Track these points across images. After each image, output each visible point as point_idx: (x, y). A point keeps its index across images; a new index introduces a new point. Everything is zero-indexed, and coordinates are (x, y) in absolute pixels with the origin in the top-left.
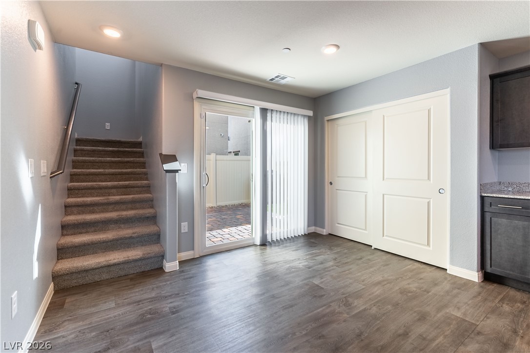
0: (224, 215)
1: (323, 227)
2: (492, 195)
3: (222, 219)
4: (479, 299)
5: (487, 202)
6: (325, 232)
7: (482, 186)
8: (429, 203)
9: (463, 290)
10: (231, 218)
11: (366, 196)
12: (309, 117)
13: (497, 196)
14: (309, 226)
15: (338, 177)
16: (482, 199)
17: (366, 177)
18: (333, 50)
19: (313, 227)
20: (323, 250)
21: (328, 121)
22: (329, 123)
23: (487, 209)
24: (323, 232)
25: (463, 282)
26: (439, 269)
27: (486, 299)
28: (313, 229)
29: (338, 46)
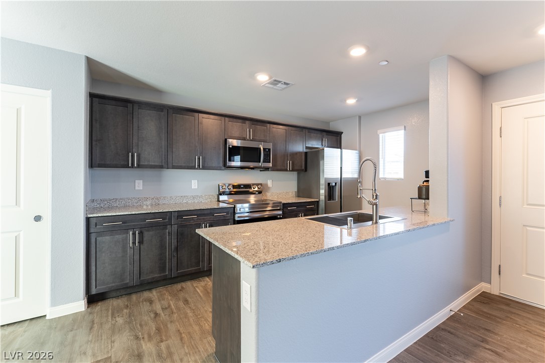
2: (97, 215)
4: (96, 327)
5: (93, 222)
7: (89, 207)
8: (17, 238)
9: (76, 330)
13: (102, 215)
16: (88, 220)
23: (92, 230)
25: (71, 319)
26: (34, 321)
27: (101, 324)
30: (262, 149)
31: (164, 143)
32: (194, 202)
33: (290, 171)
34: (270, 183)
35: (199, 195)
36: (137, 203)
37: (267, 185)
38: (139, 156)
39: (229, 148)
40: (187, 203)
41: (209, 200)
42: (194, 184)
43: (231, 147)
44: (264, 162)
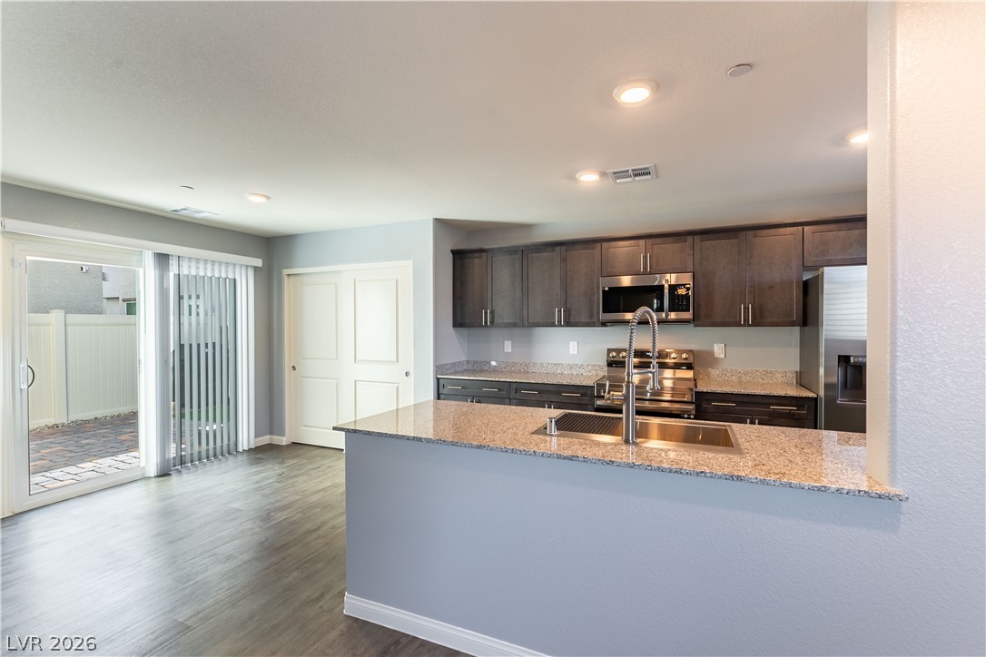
0: (86, 438)
1: (283, 435)
3: (81, 447)
6: (284, 441)
8: (397, 388)
10: (105, 442)
11: (337, 384)
12: (256, 269)
14: (257, 436)
15: (304, 358)
16: (438, 380)
17: (337, 359)
18: (261, 200)
19: (268, 437)
20: (270, 466)
21: (289, 275)
22: (291, 277)
23: (441, 391)
24: (282, 441)
28: (265, 440)
29: (268, 198)
30: (666, 286)
31: (518, 294)
32: (572, 374)
33: (746, 324)
34: (718, 350)
35: (579, 363)
36: (505, 368)
37: (711, 354)
38: (492, 312)
39: (604, 291)
40: (562, 374)
41: (594, 373)
42: (573, 347)
43: (607, 289)
44: (671, 310)
